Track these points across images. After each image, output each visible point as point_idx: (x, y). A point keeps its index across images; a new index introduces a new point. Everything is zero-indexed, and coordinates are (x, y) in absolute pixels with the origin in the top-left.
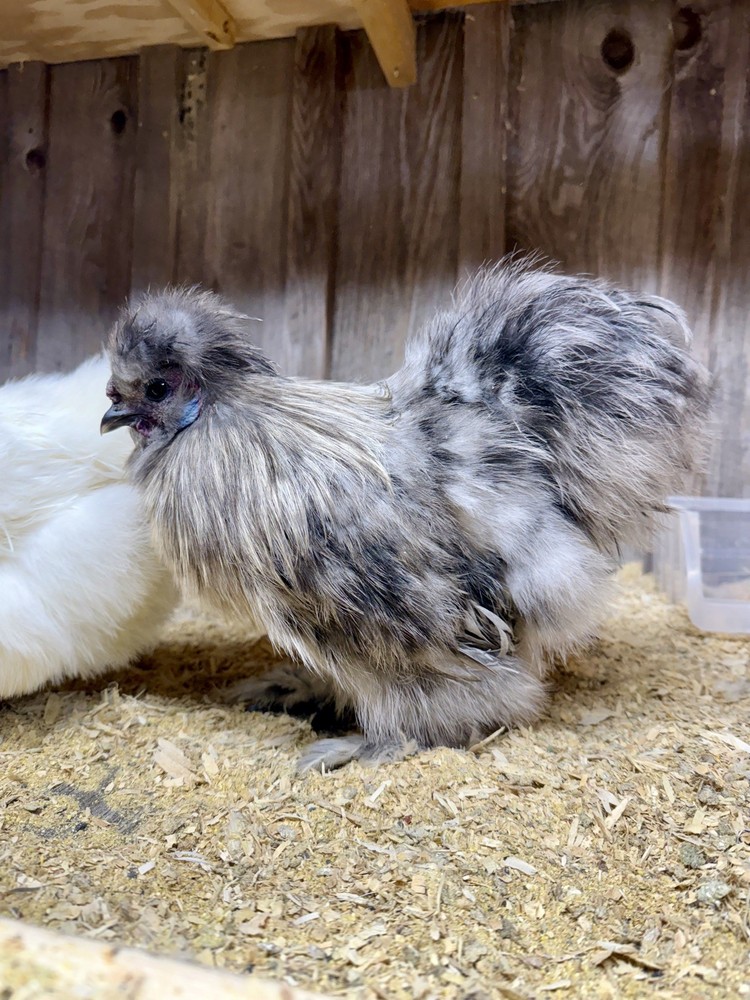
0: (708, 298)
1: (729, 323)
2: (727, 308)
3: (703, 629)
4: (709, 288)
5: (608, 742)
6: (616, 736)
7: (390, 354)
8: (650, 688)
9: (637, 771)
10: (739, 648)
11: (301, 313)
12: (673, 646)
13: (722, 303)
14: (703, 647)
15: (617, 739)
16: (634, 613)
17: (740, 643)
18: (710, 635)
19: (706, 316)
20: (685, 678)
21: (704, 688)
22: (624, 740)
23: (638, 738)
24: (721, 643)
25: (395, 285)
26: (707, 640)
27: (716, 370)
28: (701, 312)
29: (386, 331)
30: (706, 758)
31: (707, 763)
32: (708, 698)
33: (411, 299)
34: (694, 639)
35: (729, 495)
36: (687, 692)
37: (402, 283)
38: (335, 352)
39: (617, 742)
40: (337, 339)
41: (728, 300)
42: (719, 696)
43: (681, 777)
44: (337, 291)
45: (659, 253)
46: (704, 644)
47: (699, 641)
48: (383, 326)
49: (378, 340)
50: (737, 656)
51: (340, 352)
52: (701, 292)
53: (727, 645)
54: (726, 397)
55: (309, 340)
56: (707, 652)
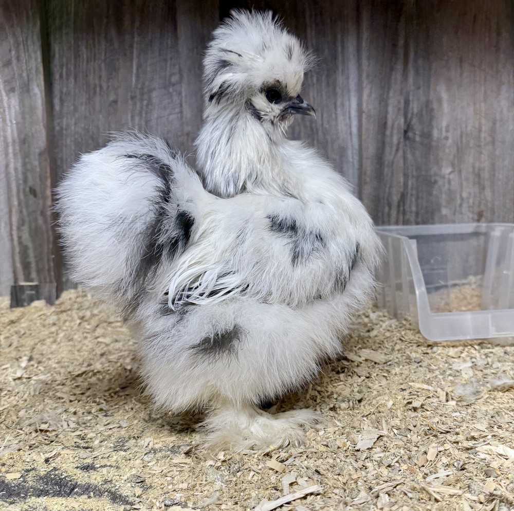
0: (401, 51)
1: (417, 72)
2: (415, 61)
3: (432, 340)
4: (401, 42)
5: (389, 466)
6: (396, 459)
7: (115, 102)
8: (406, 402)
9: (437, 501)
10: (462, 353)
11: (14, 61)
12: (409, 358)
13: (412, 55)
14: (434, 355)
15: (397, 462)
16: (369, 331)
17: (460, 348)
18: (436, 344)
19: (399, 66)
20: (430, 388)
21: (447, 394)
22: (404, 462)
23: (418, 460)
24: (447, 350)
25: (113, 32)
26: (435, 349)
27: (409, 115)
28: (395, 63)
29: (109, 79)
30: (489, 473)
31: (492, 478)
32: (452, 403)
33: (131, 46)
34: (424, 349)
35: (425, 222)
36: (435, 400)
37: (120, 31)
38: (56, 101)
39: (397, 465)
40: (57, 88)
41: (416, 54)
42: (460, 399)
43: (475, 498)
44: (52, 38)
45: (358, 10)
46: (434, 353)
47: (429, 351)
48: (104, 74)
49: (101, 87)
50: (461, 359)
51: (62, 101)
52: (395, 46)
53: (452, 352)
54: (418, 139)
55: (26, 89)
56: (437, 360)
